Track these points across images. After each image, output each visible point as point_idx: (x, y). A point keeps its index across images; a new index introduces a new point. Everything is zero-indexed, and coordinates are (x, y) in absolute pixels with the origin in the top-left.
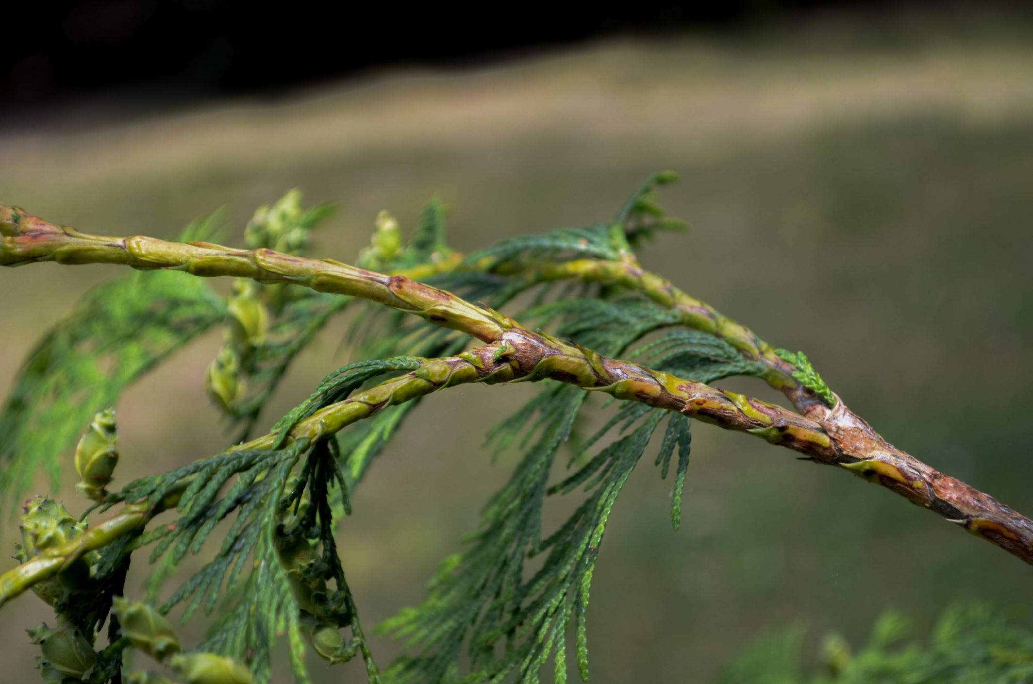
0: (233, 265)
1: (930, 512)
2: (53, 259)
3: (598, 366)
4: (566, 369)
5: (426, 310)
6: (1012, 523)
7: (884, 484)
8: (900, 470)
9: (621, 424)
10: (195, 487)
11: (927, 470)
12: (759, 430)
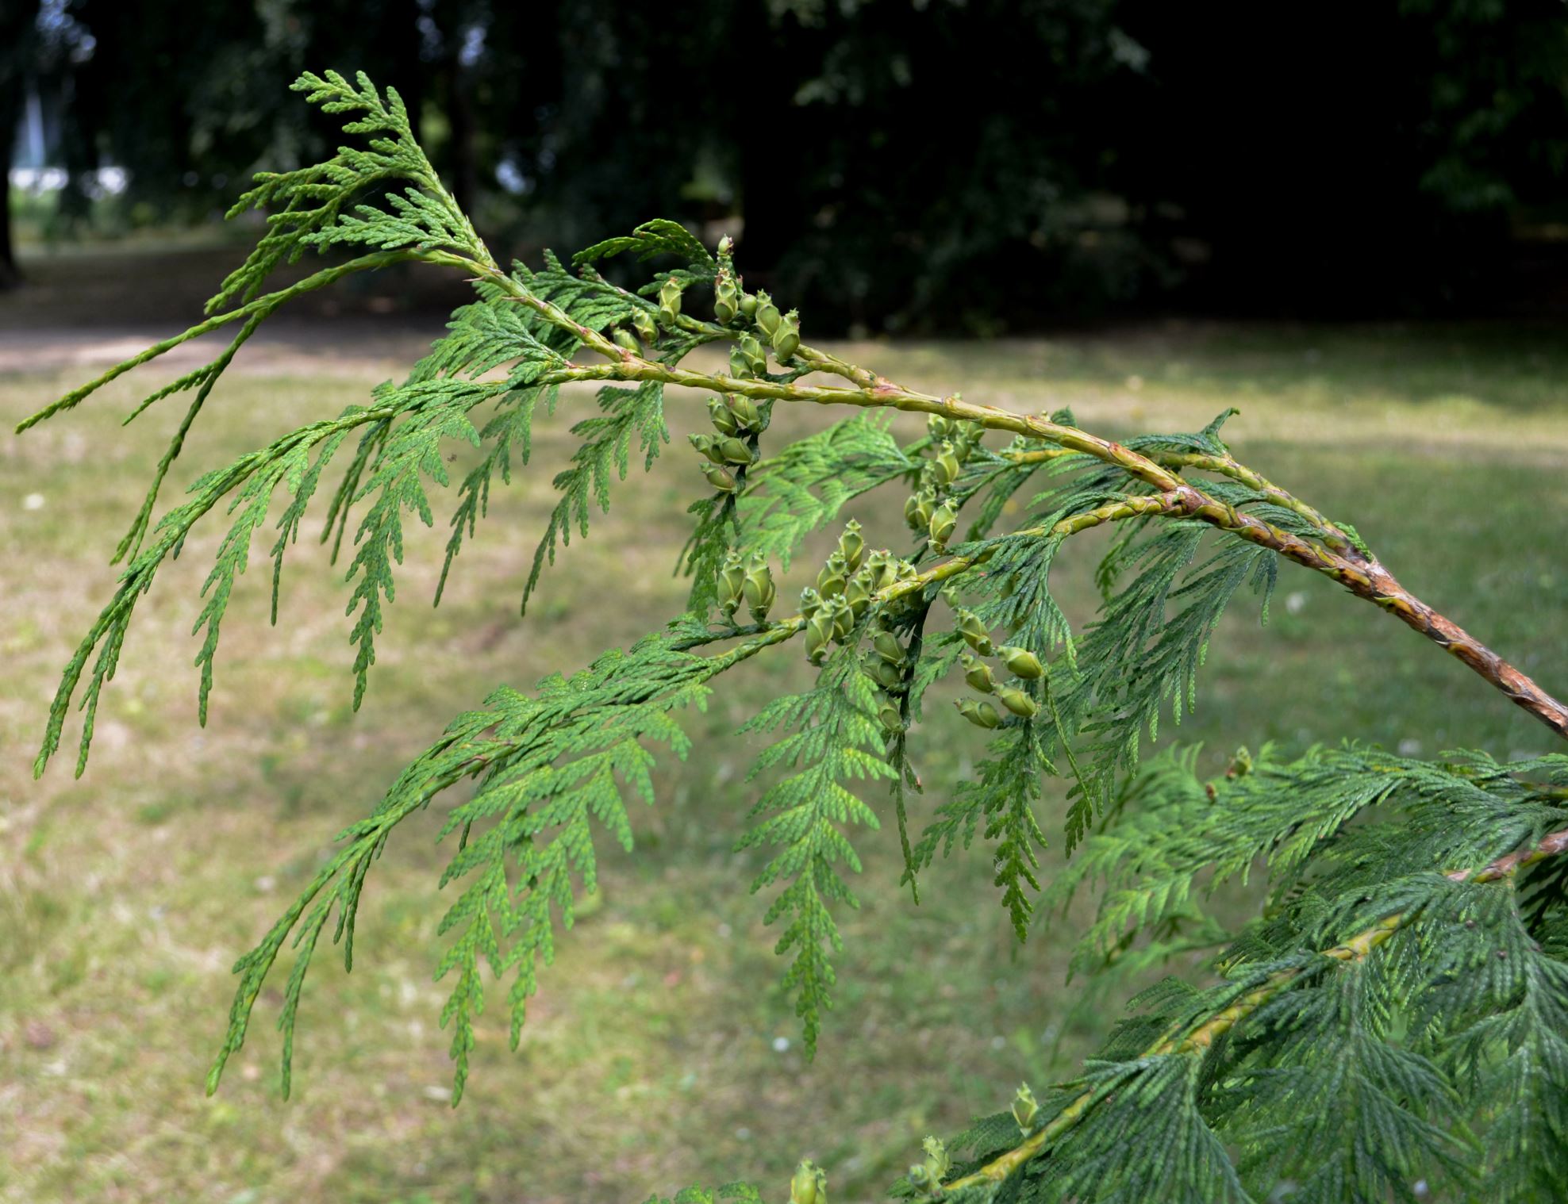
0: (1011, 423)
1: (1425, 637)
2: (894, 406)
3: (1234, 516)
4: (1214, 514)
5: (1130, 466)
6: (1476, 649)
7: (1398, 615)
8: (1410, 606)
9: (1227, 558)
10: (1001, 550)
11: (1428, 609)
12: (1327, 569)
